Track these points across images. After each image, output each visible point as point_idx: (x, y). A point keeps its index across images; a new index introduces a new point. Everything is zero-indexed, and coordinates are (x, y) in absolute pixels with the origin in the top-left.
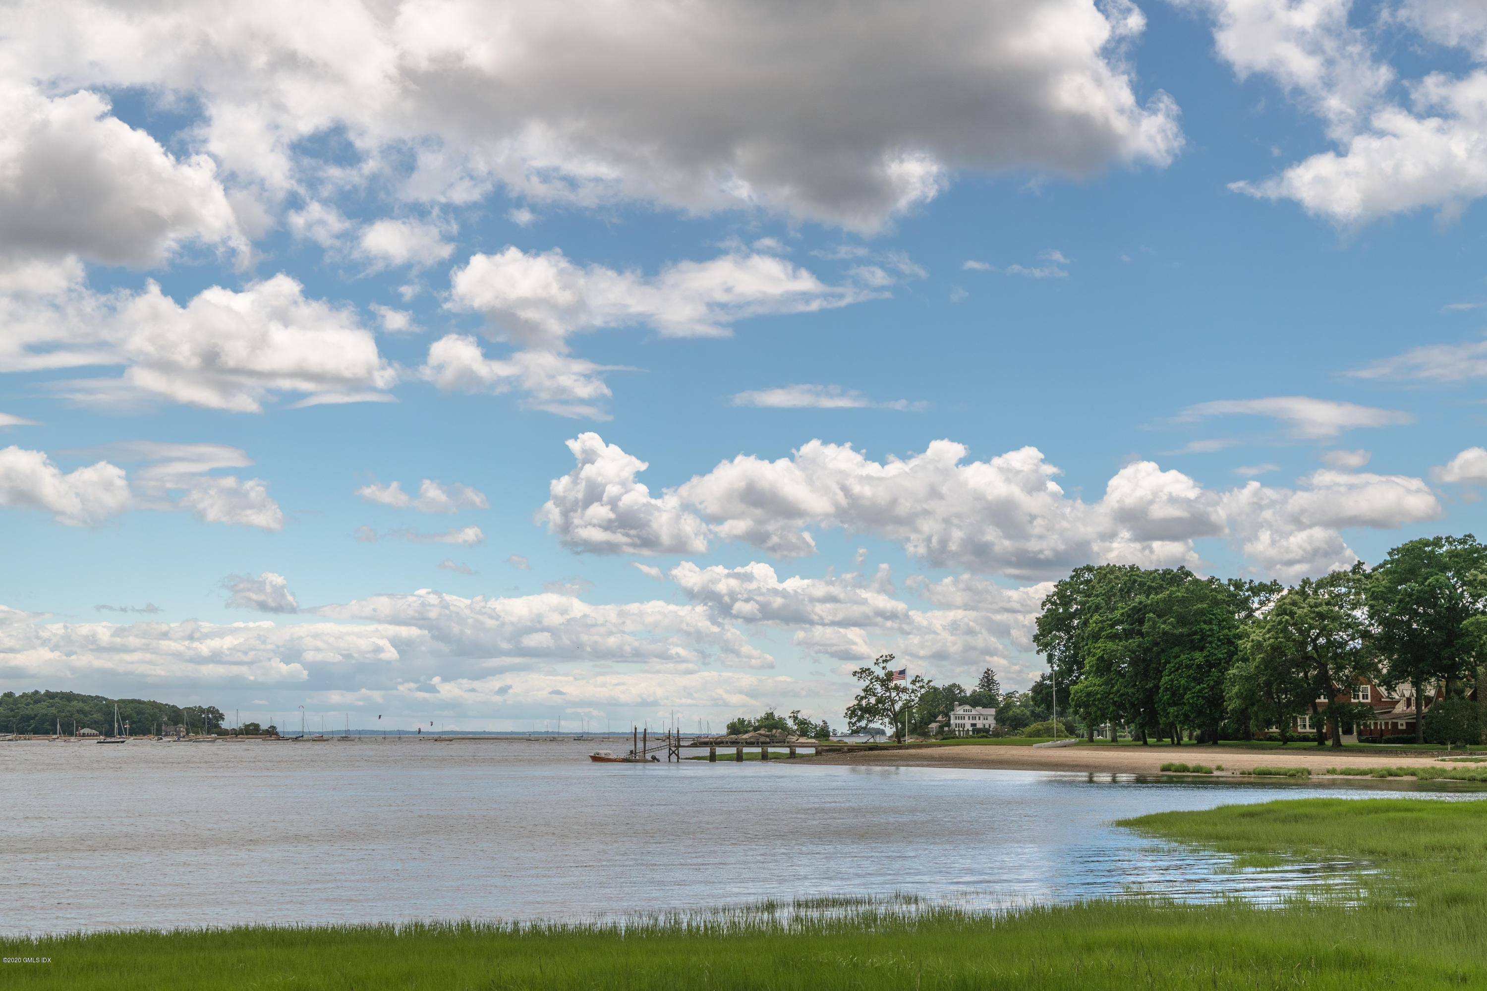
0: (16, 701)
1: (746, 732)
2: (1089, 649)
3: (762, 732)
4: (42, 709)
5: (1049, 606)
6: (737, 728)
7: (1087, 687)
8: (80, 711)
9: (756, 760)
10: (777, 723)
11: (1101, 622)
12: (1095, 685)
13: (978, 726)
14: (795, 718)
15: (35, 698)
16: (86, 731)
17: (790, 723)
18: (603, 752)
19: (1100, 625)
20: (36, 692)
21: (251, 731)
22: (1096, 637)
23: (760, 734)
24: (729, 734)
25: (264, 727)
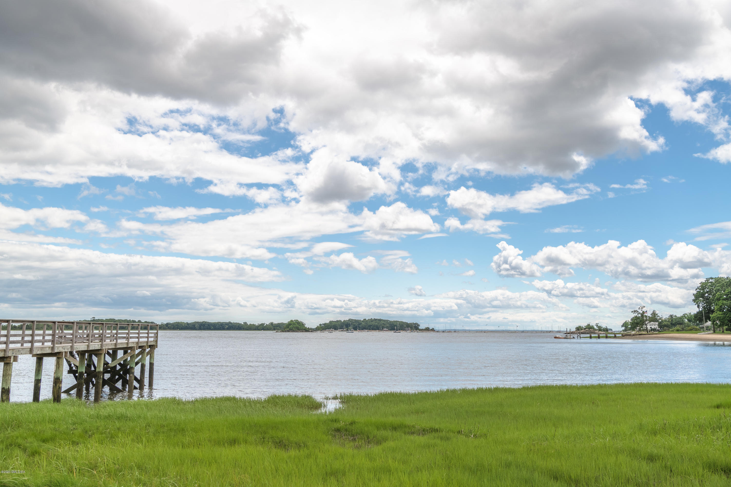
0: (367, 321)
1: (582, 330)
2: (717, 303)
3: (587, 330)
4: (373, 323)
5: (698, 290)
6: (578, 329)
7: (717, 315)
8: (383, 324)
9: (604, 338)
10: (591, 327)
11: (720, 295)
12: (720, 314)
13: (652, 328)
14: (597, 325)
15: (371, 320)
16: (385, 329)
18: (557, 336)
19: (720, 296)
20: (372, 319)
21: (427, 329)
22: (718, 299)
23: (586, 331)
24: (576, 330)
25: (431, 328)
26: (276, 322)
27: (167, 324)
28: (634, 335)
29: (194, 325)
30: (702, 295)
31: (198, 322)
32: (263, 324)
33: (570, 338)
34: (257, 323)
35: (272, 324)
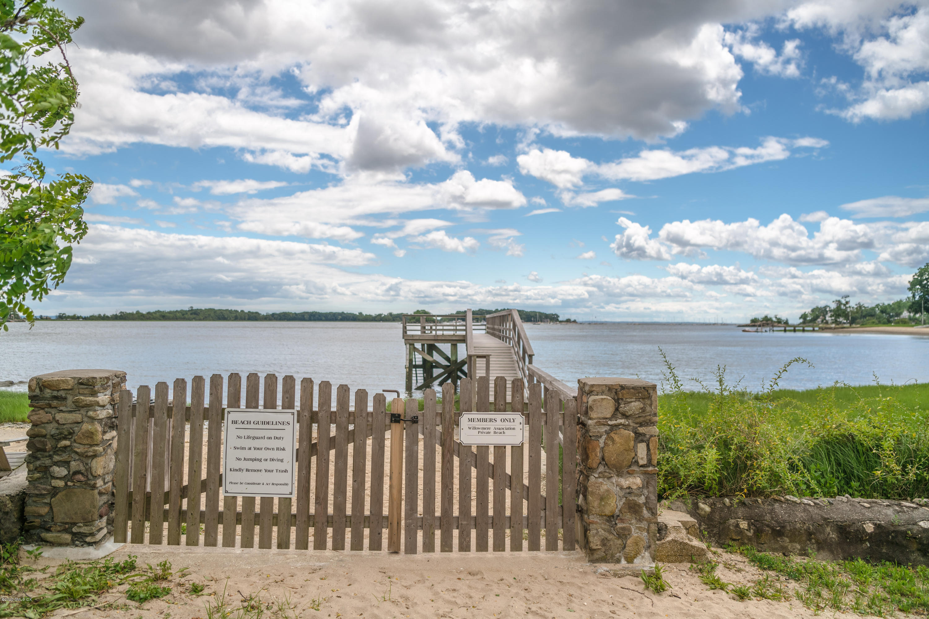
10: (769, 319)
14: (776, 317)
17: (774, 319)
21: (568, 321)
25: (572, 320)
26: (395, 312)
27: (273, 315)
28: (835, 328)
29: (303, 316)
30: (920, 283)
31: (307, 313)
32: (380, 315)
33: (762, 332)
34: (373, 313)
35: (391, 314)
